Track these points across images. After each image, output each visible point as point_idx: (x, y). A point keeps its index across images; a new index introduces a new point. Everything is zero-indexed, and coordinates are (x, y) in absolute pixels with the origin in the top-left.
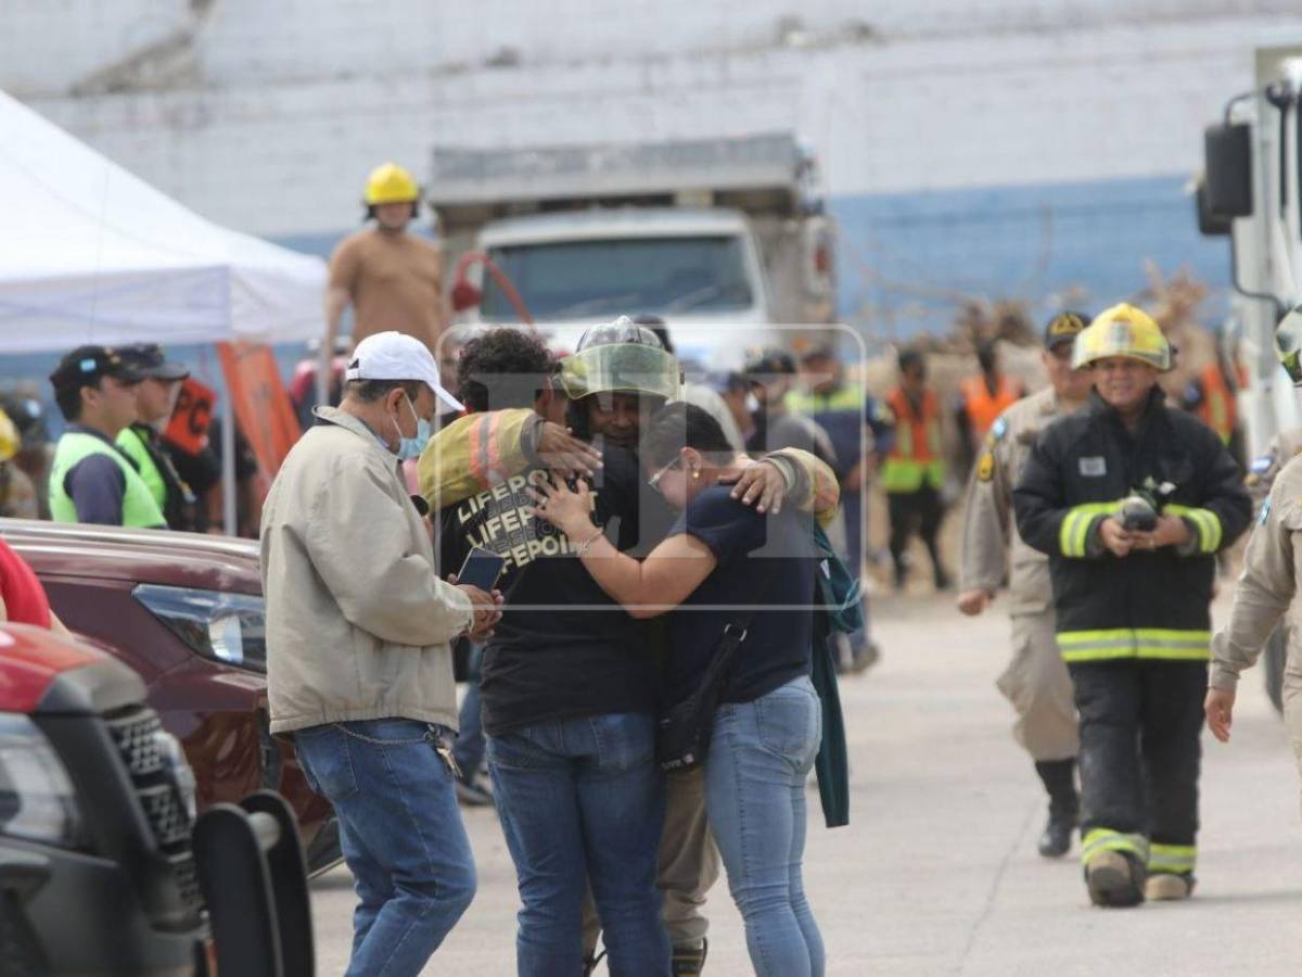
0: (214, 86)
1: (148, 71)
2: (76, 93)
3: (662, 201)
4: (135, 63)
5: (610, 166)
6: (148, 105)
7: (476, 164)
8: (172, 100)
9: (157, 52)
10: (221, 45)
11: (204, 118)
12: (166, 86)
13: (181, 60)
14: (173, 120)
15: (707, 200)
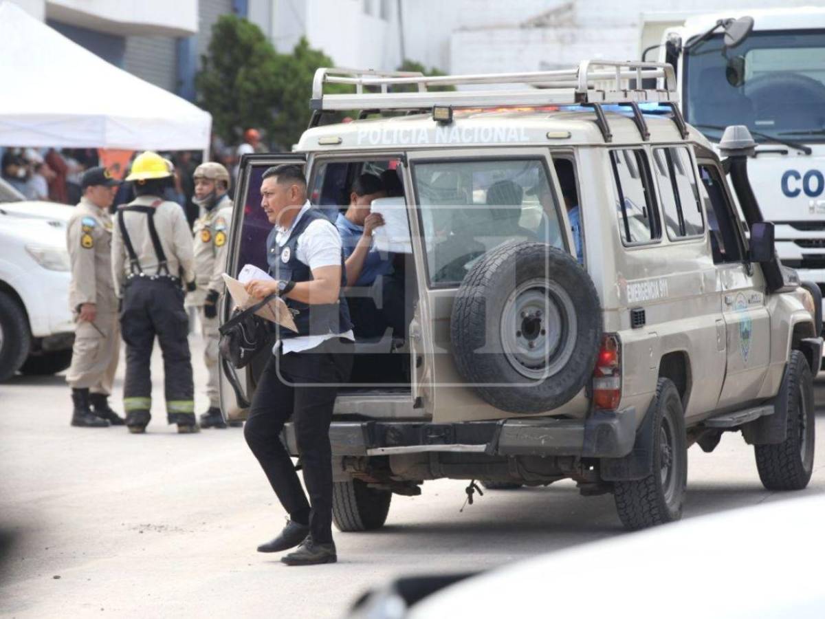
0: (578, 27)
1: (552, 18)
2: (523, 26)
4: (548, 16)
6: (551, 33)
8: (561, 31)
9: (557, 12)
10: (583, 12)
11: (574, 40)
12: (559, 25)
13: (568, 15)
14: (561, 40)
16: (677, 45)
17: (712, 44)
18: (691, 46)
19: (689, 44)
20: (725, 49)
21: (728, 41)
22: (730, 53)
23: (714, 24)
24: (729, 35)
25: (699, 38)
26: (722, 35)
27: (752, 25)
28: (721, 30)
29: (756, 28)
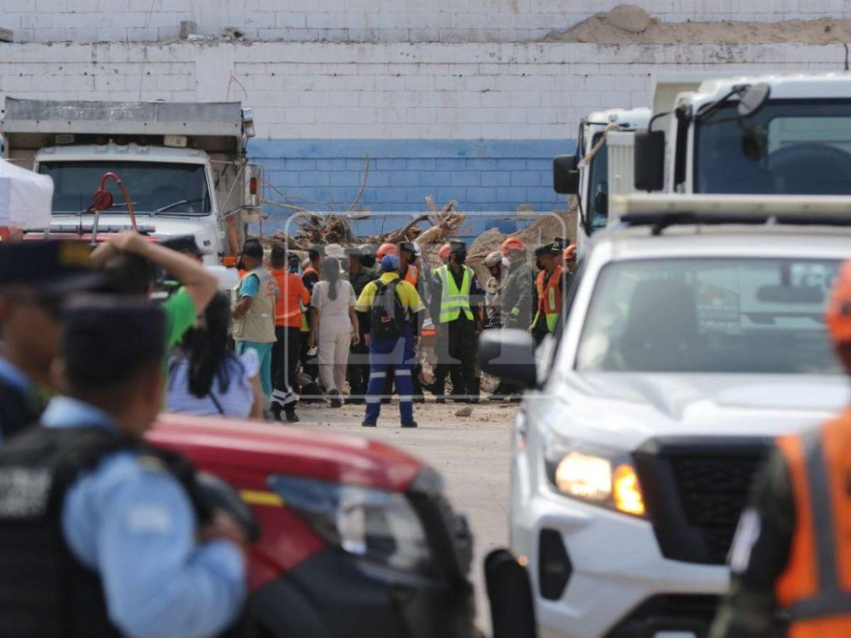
3: (156, 141)
5: (121, 117)
7: (37, 109)
15: (184, 142)
16: (687, 113)
17: (726, 112)
18: (704, 114)
19: (701, 113)
20: (741, 119)
21: (743, 110)
22: (747, 124)
23: (728, 91)
24: (744, 104)
25: (711, 106)
26: (736, 103)
27: (769, 92)
28: (735, 97)
29: (774, 95)
